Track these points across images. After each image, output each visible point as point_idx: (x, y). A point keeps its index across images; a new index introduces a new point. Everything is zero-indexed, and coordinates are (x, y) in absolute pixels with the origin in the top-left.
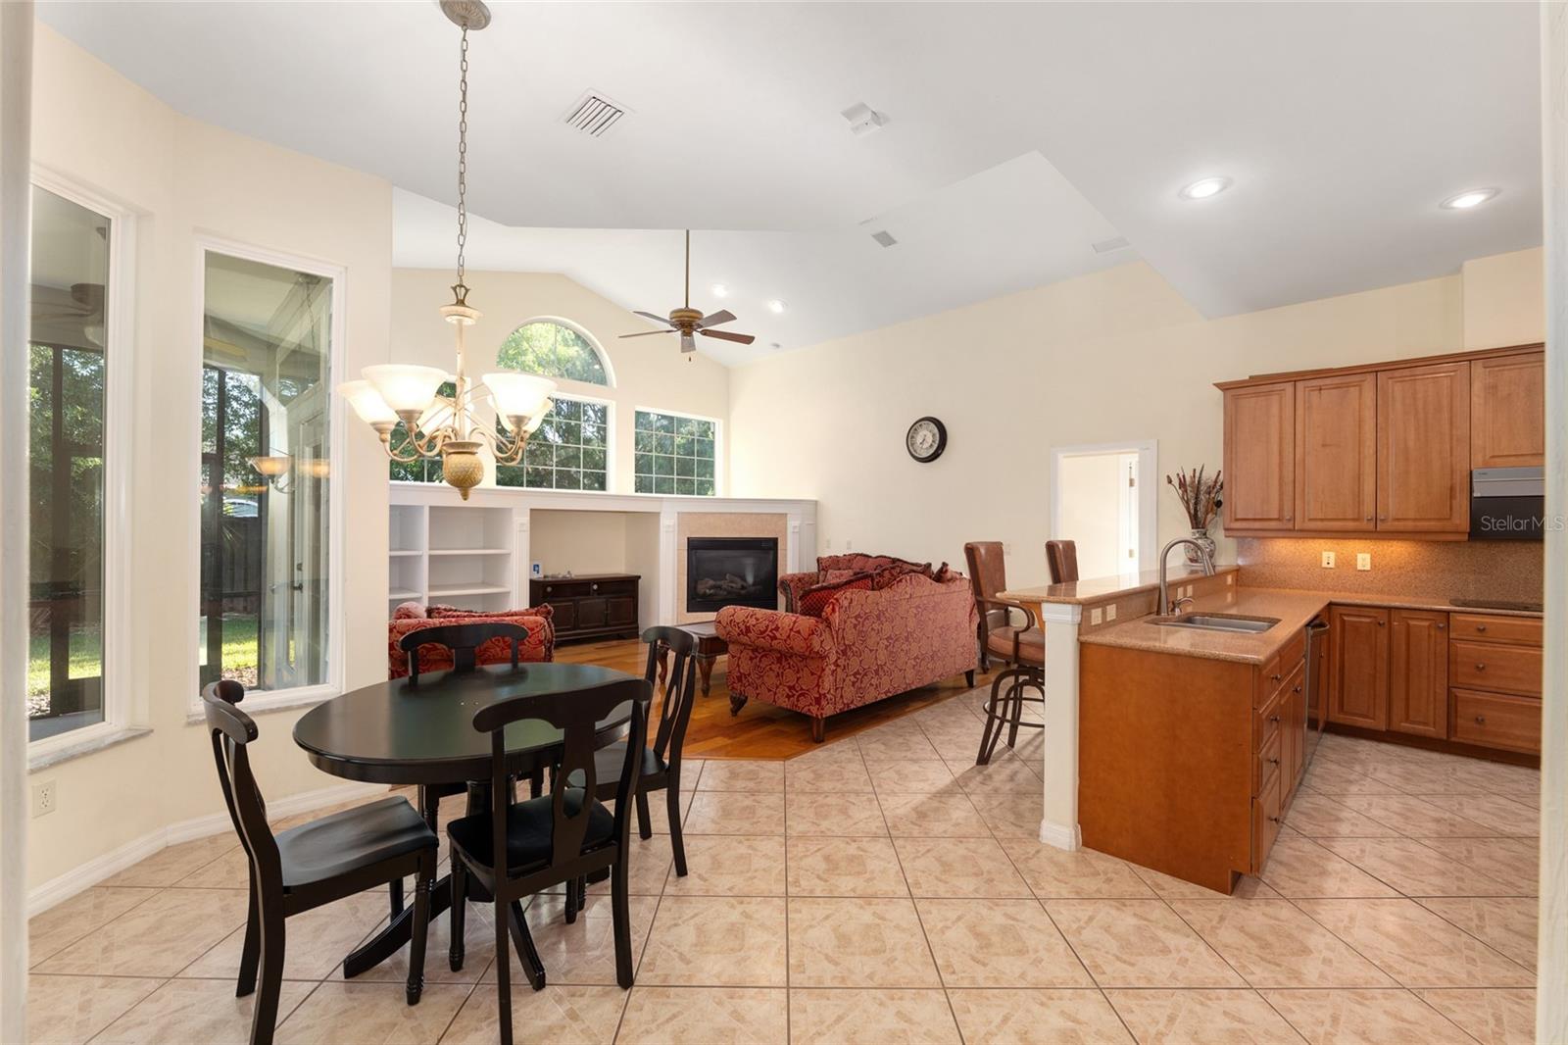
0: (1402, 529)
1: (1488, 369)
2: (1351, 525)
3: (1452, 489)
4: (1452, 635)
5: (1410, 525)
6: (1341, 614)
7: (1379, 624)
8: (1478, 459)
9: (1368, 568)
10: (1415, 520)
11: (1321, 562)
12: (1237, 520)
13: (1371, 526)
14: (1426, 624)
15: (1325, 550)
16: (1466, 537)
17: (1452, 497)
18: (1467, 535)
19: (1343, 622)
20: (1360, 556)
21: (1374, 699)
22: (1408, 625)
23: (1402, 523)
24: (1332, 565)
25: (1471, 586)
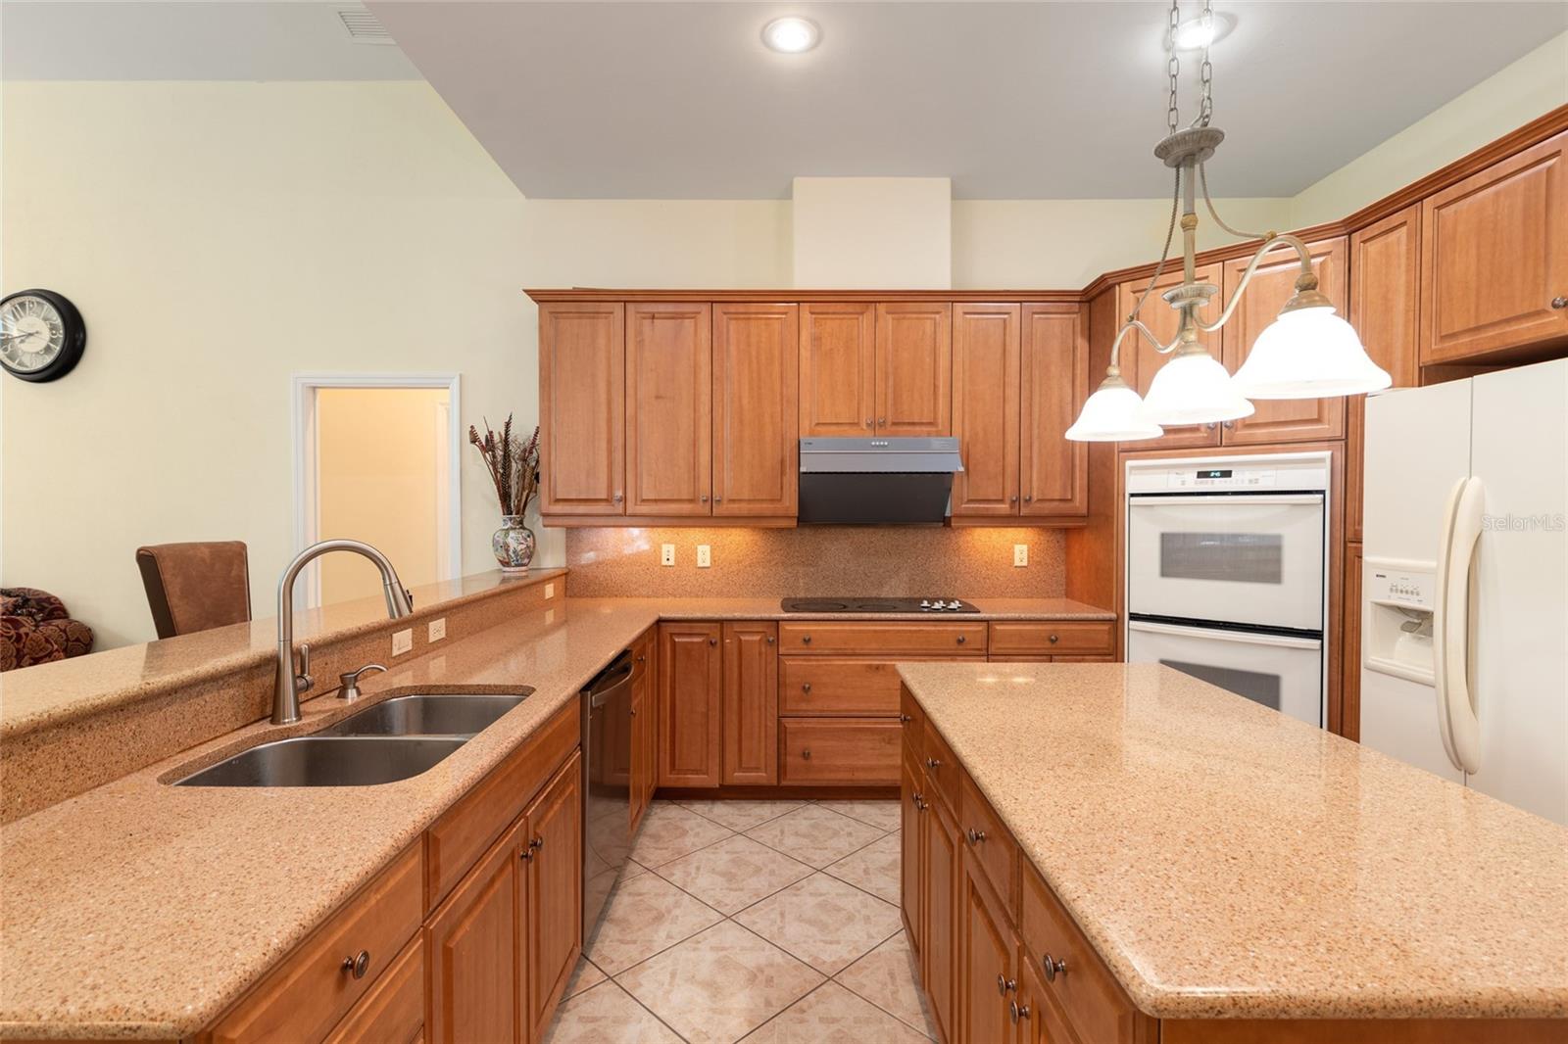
0: (736, 512)
1: (814, 316)
2: (686, 508)
3: (782, 462)
4: (782, 650)
5: (743, 509)
6: (671, 634)
7: (711, 642)
8: (805, 424)
9: (708, 564)
10: (749, 501)
11: (661, 560)
12: (558, 501)
13: (705, 510)
14: (757, 638)
15: (665, 542)
16: (794, 523)
17: (783, 473)
18: (796, 520)
19: (674, 643)
20: (700, 548)
21: (708, 745)
22: (741, 640)
23: (736, 506)
24: (672, 562)
25: (801, 581)
